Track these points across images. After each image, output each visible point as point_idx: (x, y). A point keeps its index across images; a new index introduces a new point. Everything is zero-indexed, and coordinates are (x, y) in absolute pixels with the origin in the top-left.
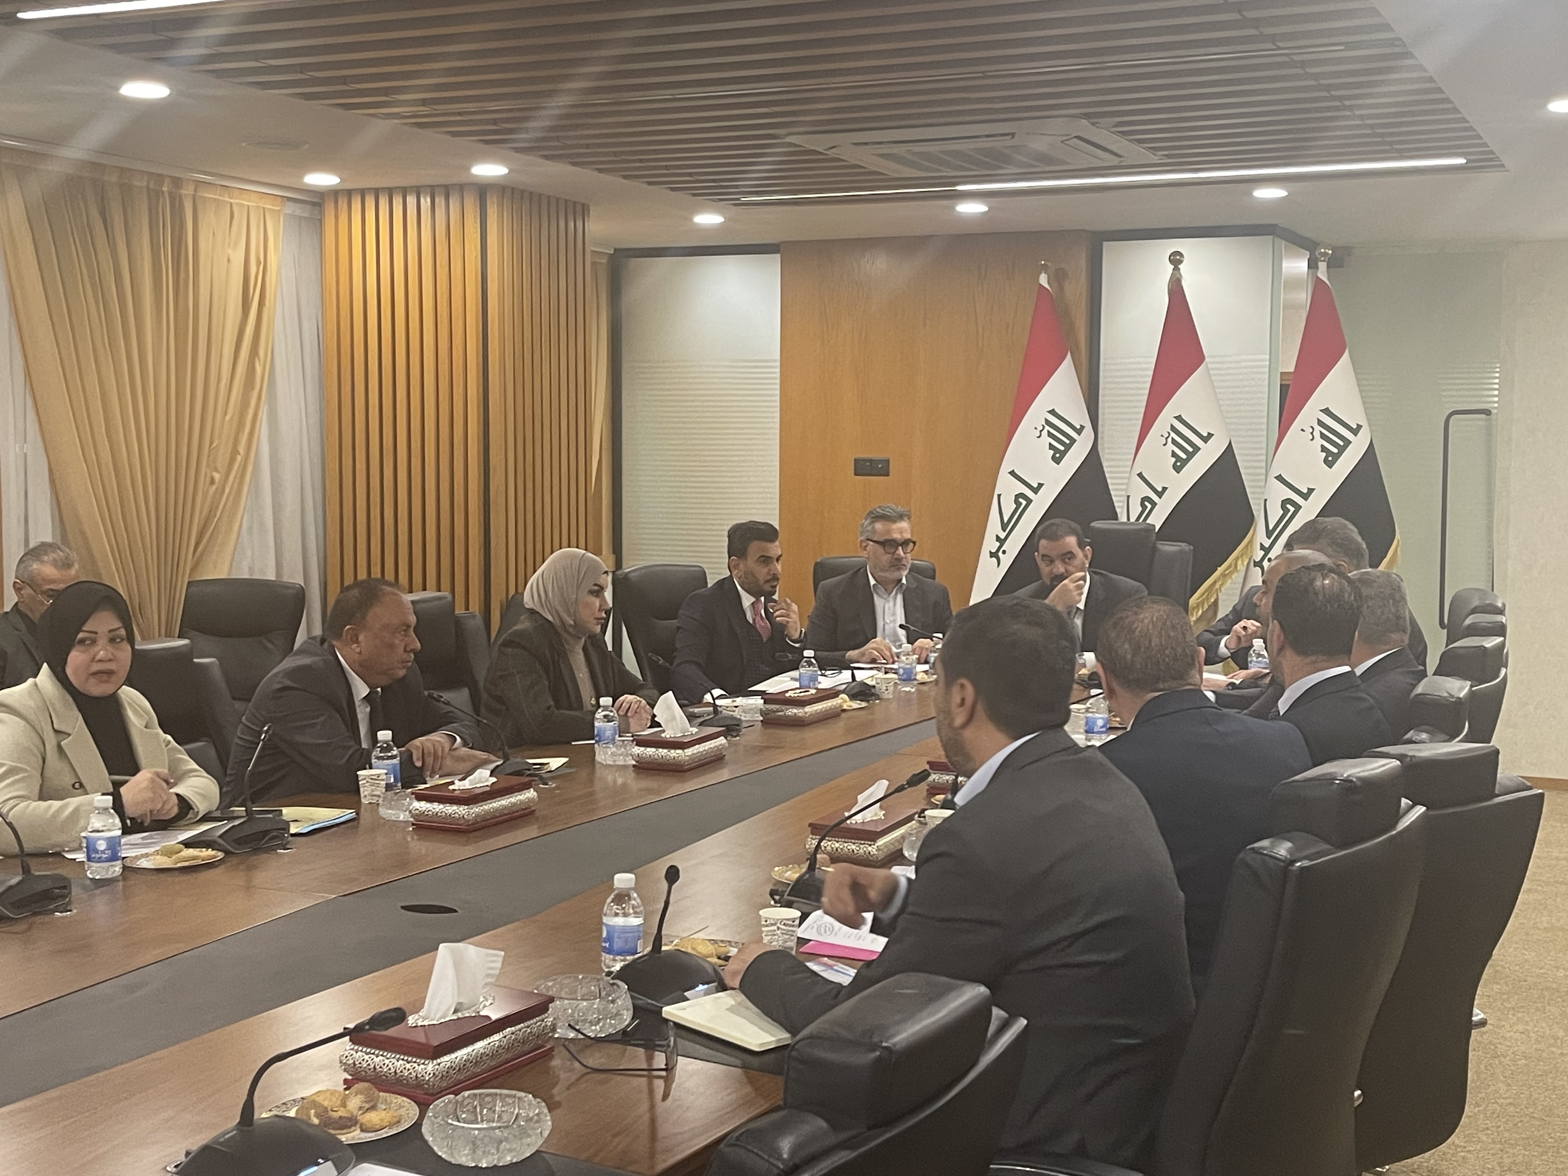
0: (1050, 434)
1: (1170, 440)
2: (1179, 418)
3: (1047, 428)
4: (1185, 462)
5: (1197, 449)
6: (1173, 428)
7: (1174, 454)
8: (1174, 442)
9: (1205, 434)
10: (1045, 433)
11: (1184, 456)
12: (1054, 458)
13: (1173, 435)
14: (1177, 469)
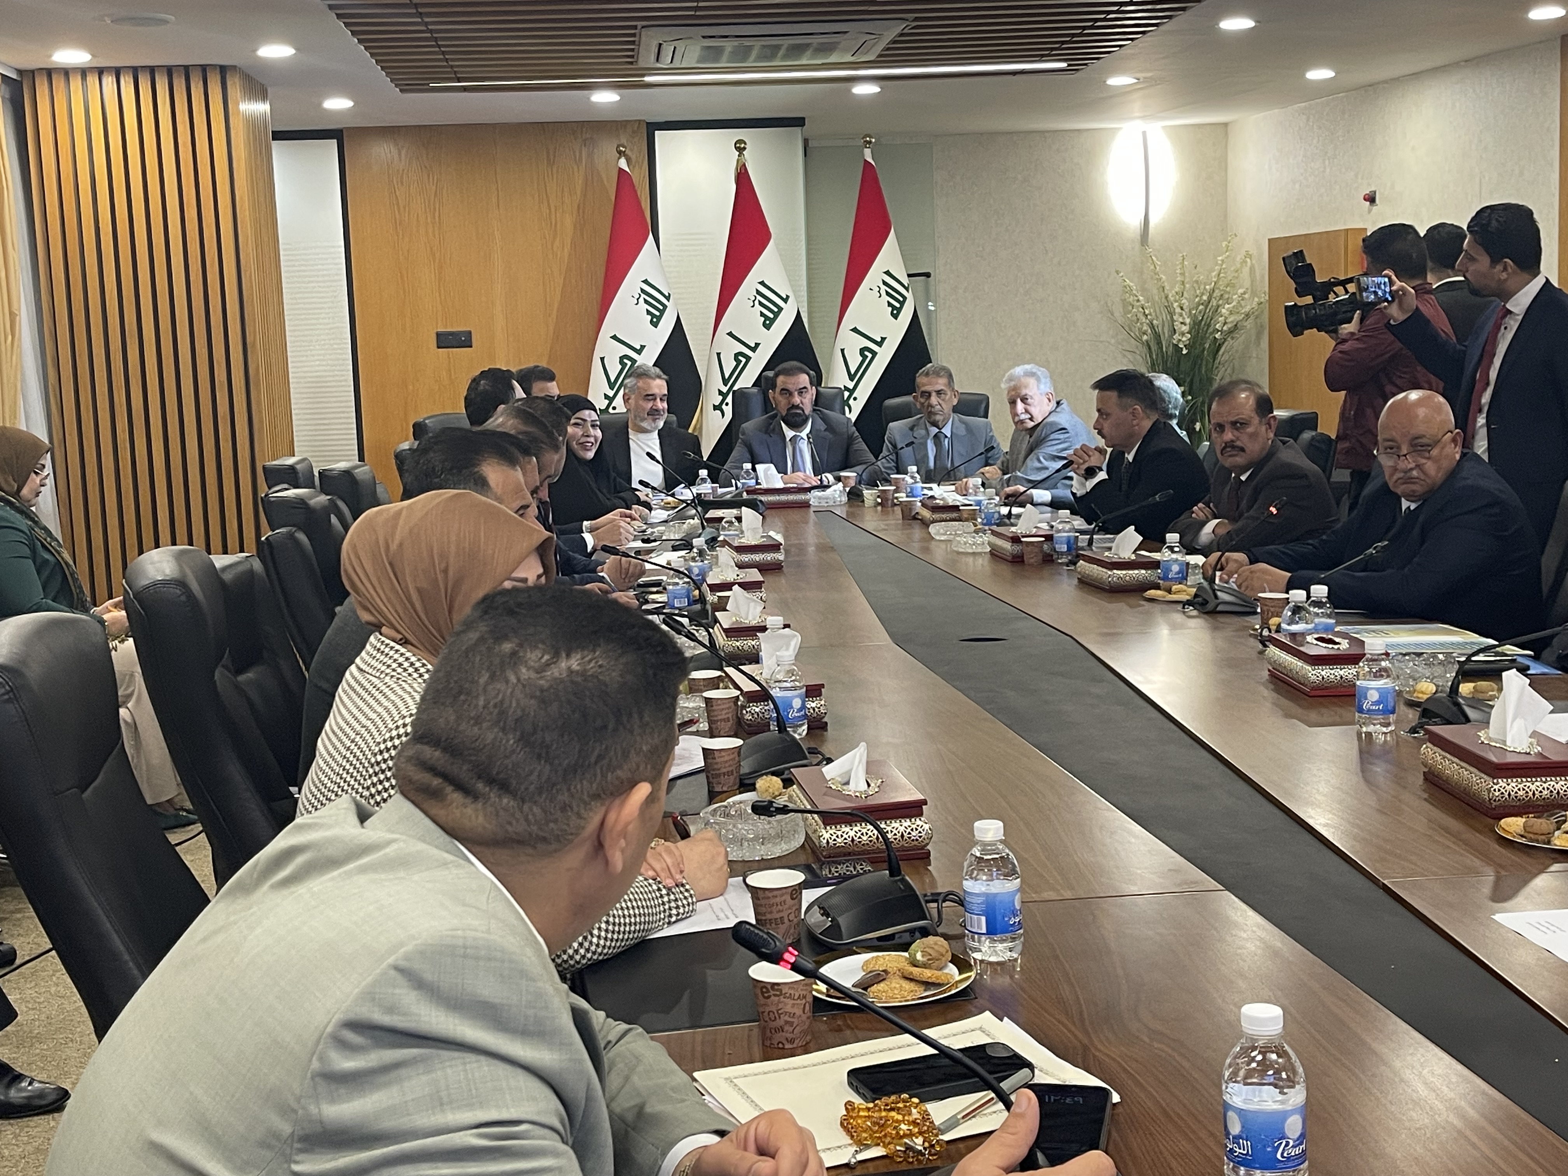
0: (646, 301)
1: (757, 302)
2: (762, 283)
3: (643, 296)
4: (772, 321)
5: (780, 309)
6: (758, 292)
7: (762, 314)
8: (760, 303)
9: (785, 297)
10: (641, 300)
11: (771, 316)
12: (651, 322)
13: (759, 297)
14: (767, 326)
